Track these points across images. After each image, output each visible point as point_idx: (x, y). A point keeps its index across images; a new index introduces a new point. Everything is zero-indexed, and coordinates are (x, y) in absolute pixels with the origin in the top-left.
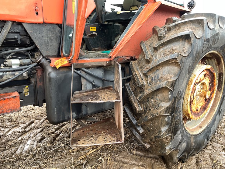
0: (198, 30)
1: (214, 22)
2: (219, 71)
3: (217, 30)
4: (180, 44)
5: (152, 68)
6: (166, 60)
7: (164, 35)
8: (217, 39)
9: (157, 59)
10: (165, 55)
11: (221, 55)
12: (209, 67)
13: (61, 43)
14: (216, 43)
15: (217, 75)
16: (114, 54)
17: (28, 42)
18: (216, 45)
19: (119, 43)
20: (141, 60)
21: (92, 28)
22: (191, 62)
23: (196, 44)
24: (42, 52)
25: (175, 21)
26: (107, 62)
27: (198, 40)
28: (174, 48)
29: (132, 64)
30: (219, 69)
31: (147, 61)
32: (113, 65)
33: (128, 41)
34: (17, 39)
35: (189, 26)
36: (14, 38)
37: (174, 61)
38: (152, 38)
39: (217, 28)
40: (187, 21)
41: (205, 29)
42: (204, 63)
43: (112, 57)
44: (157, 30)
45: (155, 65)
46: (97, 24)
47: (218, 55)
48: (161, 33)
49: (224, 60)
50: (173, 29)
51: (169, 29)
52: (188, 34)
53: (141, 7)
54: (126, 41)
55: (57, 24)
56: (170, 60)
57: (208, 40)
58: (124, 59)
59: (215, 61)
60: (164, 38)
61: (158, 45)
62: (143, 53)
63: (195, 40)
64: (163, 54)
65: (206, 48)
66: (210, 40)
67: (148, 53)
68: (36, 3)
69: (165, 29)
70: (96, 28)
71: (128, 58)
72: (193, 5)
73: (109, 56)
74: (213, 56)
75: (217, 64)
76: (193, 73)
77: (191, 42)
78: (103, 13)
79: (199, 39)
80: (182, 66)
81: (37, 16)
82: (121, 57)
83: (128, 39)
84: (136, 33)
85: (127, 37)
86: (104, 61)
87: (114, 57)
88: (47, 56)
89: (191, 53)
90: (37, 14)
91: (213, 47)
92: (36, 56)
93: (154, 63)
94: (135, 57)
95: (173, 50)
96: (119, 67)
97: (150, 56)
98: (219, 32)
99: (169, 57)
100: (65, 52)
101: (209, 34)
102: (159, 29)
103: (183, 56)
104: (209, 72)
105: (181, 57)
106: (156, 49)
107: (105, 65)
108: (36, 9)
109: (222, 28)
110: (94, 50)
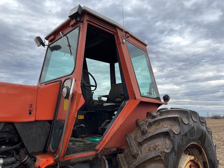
0: (175, 126)
1: (188, 118)
2: (203, 160)
3: (192, 124)
4: (162, 140)
5: (139, 165)
6: (151, 157)
7: (146, 130)
8: (193, 133)
9: (142, 154)
10: (149, 151)
11: (201, 145)
12: (192, 158)
13: (49, 138)
14: (194, 136)
15: (202, 164)
16: (100, 147)
17: (16, 140)
18: (194, 137)
19: (105, 135)
20: (127, 154)
21: (80, 116)
22: (175, 157)
23: (176, 139)
24: (28, 150)
25: (154, 117)
26: (94, 156)
27: (177, 136)
28: (157, 144)
29: (119, 159)
30: (202, 158)
31: (133, 156)
32: (100, 158)
33: (114, 134)
34: (6, 138)
35: (166, 122)
36: (2, 136)
37: (158, 158)
38: (136, 131)
39: (191, 122)
40: (164, 118)
41: (181, 125)
42: (187, 152)
43: (99, 150)
44: (140, 124)
45: (141, 162)
46: (85, 112)
47: (198, 146)
48: (144, 128)
49: (204, 150)
50: (154, 124)
51: (150, 125)
52: (167, 131)
53: (124, 103)
54: (112, 134)
55: (47, 121)
56: (155, 157)
57: (186, 135)
58: (110, 150)
59: (197, 150)
60: (146, 133)
61: (142, 140)
62: (129, 147)
63: (175, 136)
64: (147, 149)
65: (186, 141)
66: (188, 134)
67: (134, 147)
68: (31, 105)
69: (147, 123)
70: (83, 116)
71: (114, 149)
72: (168, 99)
73: (96, 149)
74: (194, 146)
75: (199, 153)
76: (179, 166)
77: (171, 138)
78: (90, 102)
79: (178, 134)
80: (167, 163)
81: (30, 115)
82: (107, 149)
83: (114, 131)
84: (121, 125)
85: (113, 130)
86: (91, 155)
87: (100, 149)
88: (33, 153)
89: (173, 149)
90: (30, 113)
91: (192, 140)
92: (21, 153)
93: (140, 160)
94: (122, 147)
95: (157, 146)
96: (105, 164)
97: (135, 151)
98: (194, 126)
99: (153, 154)
100: (52, 148)
101: (186, 129)
102: (141, 124)
103: (166, 152)
104: (193, 163)
105: (164, 154)
106: (140, 144)
107: (91, 159)
108: (30, 110)
109: (196, 122)
110: (80, 138)
